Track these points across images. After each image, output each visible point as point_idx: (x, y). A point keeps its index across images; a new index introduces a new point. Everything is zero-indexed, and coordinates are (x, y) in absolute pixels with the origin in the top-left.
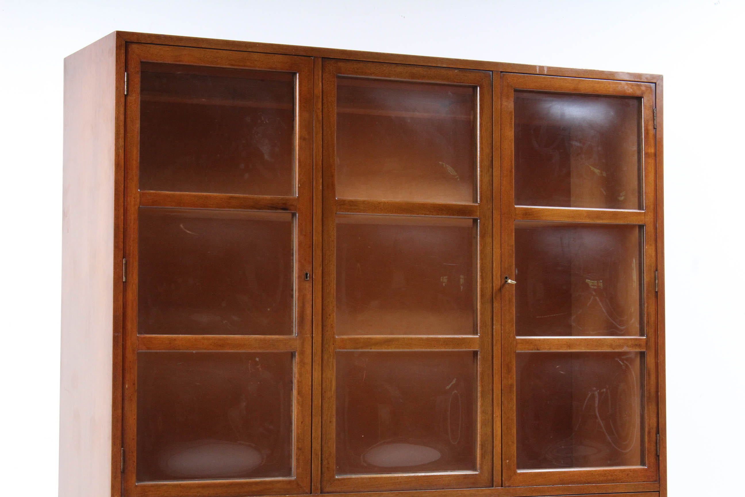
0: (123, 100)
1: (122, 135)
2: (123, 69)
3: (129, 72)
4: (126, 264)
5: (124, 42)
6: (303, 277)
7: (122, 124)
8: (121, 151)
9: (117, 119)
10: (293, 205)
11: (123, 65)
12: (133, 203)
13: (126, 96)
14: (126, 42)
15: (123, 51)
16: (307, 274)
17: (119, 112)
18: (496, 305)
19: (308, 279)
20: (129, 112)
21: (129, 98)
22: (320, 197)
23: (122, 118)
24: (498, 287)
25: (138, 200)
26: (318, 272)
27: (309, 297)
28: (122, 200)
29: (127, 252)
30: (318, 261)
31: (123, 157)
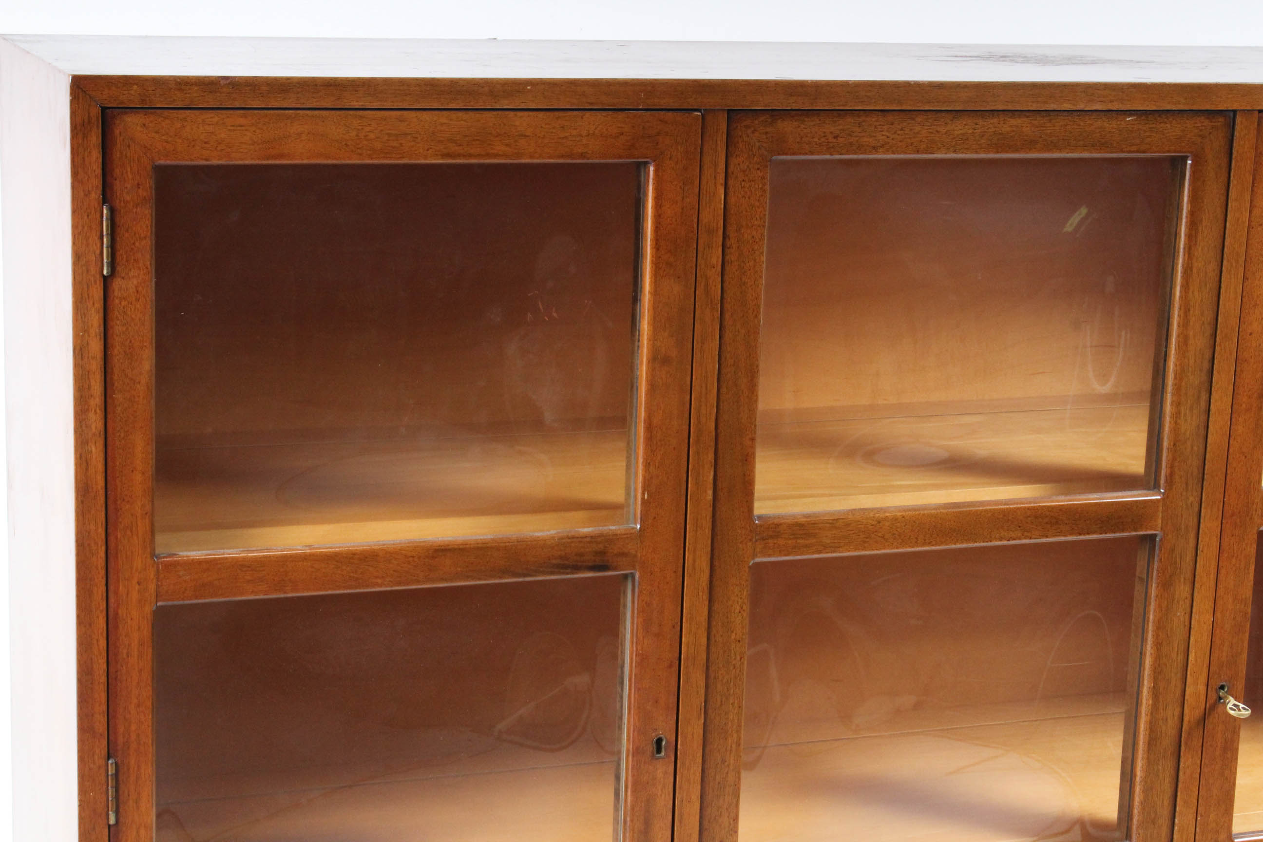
0: (97, 292)
1: (97, 400)
2: (96, 195)
3: (118, 204)
4: (117, 775)
5: (95, 111)
6: (650, 748)
7: (96, 365)
8: (96, 451)
9: (80, 352)
10: (623, 554)
11: (96, 182)
12: (135, 596)
13: (106, 281)
14: (104, 109)
15: (95, 138)
16: (659, 741)
17: (86, 331)
18: (1188, 762)
19: (663, 754)
20: (117, 328)
21: (117, 284)
22: (707, 524)
23: (96, 346)
24: (1198, 713)
25: (152, 587)
26: (693, 730)
27: (663, 802)
28: (99, 591)
29: (121, 740)
30: (692, 701)
31: (101, 467)
